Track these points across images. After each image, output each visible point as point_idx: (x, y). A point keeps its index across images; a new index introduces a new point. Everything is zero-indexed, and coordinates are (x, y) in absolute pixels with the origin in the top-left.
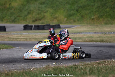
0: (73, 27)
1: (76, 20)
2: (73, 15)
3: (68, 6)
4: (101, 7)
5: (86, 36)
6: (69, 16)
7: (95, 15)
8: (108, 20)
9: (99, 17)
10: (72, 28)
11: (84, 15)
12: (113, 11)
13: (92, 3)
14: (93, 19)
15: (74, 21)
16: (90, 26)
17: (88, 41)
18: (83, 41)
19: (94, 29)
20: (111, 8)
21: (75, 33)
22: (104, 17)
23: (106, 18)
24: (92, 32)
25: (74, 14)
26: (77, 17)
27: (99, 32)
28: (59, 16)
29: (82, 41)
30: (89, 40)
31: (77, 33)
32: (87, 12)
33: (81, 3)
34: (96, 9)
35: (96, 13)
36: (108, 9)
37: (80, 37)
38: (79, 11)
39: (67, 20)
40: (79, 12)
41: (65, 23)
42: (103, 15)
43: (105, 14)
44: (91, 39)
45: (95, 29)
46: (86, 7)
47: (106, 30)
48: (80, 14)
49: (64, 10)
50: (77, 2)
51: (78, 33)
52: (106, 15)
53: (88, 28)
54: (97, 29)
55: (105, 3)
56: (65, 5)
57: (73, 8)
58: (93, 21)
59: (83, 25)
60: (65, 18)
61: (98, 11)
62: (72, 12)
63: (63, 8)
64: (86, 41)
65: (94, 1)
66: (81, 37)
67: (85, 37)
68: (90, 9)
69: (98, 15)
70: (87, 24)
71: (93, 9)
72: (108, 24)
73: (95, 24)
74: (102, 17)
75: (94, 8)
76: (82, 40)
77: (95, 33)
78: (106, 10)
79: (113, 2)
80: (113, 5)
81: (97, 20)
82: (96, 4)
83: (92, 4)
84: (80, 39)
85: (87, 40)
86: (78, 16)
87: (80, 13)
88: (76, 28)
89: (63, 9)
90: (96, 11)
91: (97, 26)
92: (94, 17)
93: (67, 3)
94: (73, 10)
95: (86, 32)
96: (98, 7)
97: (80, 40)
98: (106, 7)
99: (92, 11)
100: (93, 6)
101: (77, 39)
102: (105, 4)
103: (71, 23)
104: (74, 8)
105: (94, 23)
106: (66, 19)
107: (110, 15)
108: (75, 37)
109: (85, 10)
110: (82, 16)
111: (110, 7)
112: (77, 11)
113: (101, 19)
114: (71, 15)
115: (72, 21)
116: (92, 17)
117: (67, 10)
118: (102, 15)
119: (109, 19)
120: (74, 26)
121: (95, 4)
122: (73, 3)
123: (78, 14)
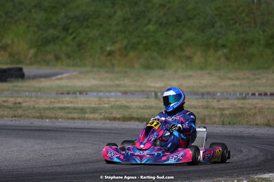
0: (59, 77)
1: (63, 56)
2: (54, 40)
3: (39, 16)
4: (132, 21)
5: (109, 104)
6: (42, 44)
7: (114, 43)
8: (153, 58)
9: (126, 48)
10: (58, 79)
11: (84, 41)
12: (166, 34)
13: (107, 7)
14: (110, 54)
15: (57, 58)
16: (107, 72)
17: (119, 119)
18: (105, 119)
19: (117, 82)
20: (161, 24)
21: (68, 93)
22: (141, 47)
23: (146, 50)
24: (116, 91)
25: (58, 37)
26: (64, 48)
27: (136, 91)
28: (13, 42)
29: (101, 119)
30: (121, 116)
31: (75, 93)
32: (95, 33)
33: (78, 7)
34: (118, 24)
35: (120, 38)
36: (151, 27)
37: (93, 106)
38: (70, 31)
39: (36, 55)
40: (72, 33)
41: (31, 64)
42: (138, 43)
43: (145, 41)
44: (127, 114)
45: (122, 82)
46: (90, 20)
47: (153, 85)
48: (74, 38)
49: (28, 27)
50: (64, 6)
51: (78, 93)
52: (146, 44)
53: (101, 79)
54: (127, 83)
55: (144, 9)
56: (30, 11)
57: (54, 21)
58: (109, 58)
59: (84, 69)
60: (31, 48)
61: (124, 32)
62: (51, 31)
63: (25, 19)
64: (115, 119)
65: (114, 4)
66: (96, 106)
67: (106, 105)
68: (101, 25)
69: (125, 42)
70: (94, 66)
71: (110, 25)
72: (152, 69)
73: (117, 69)
74: (134, 47)
75: (114, 23)
76: (101, 116)
77: (125, 93)
78: (145, 29)
79: (164, 6)
80: (164, 15)
81: (120, 55)
82: (119, 13)
83: (107, 11)
84: (93, 112)
85: (114, 115)
86: (67, 45)
87: (73, 35)
88: (69, 78)
89: (27, 24)
90: (117, 32)
91: (126, 72)
92: (113, 48)
93: (35, 6)
94: (55, 26)
95: (101, 91)
96: (124, 20)
97: (96, 116)
98: (146, 21)
99: (108, 32)
100: (110, 17)
101: (86, 113)
102: (144, 11)
103: (47, 63)
104: (58, 21)
105: (113, 65)
106: (32, 52)
107: (157, 43)
108: (80, 105)
109: (88, 27)
110: (80, 45)
111: (157, 21)
112: (66, 29)
113: (132, 54)
114: (47, 42)
115: (50, 57)
116: (108, 49)
117: (38, 26)
118: (134, 44)
119: (155, 54)
120: (61, 74)
121: (115, 12)
122: (54, 7)
123: (69, 39)
